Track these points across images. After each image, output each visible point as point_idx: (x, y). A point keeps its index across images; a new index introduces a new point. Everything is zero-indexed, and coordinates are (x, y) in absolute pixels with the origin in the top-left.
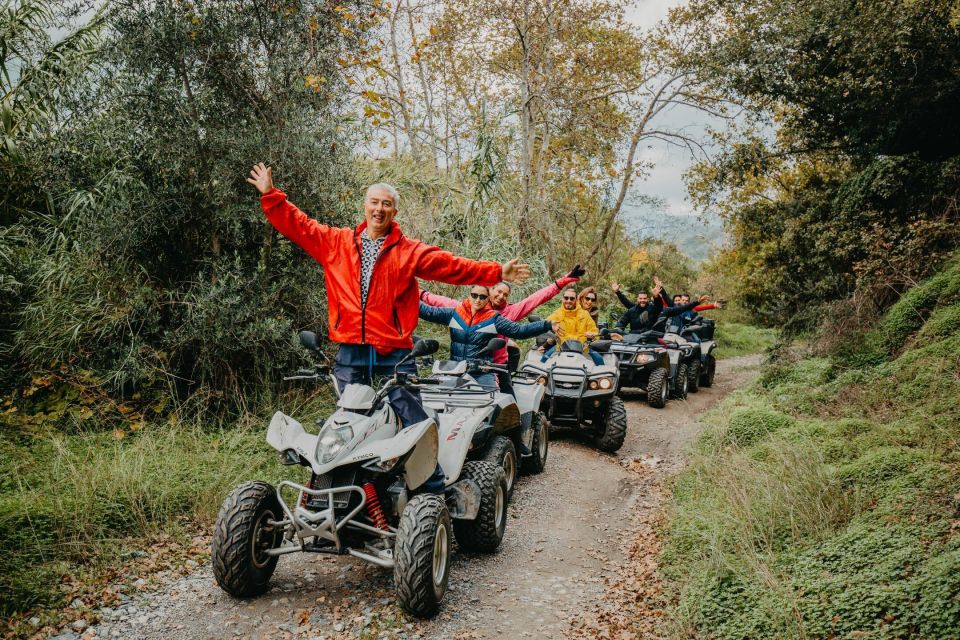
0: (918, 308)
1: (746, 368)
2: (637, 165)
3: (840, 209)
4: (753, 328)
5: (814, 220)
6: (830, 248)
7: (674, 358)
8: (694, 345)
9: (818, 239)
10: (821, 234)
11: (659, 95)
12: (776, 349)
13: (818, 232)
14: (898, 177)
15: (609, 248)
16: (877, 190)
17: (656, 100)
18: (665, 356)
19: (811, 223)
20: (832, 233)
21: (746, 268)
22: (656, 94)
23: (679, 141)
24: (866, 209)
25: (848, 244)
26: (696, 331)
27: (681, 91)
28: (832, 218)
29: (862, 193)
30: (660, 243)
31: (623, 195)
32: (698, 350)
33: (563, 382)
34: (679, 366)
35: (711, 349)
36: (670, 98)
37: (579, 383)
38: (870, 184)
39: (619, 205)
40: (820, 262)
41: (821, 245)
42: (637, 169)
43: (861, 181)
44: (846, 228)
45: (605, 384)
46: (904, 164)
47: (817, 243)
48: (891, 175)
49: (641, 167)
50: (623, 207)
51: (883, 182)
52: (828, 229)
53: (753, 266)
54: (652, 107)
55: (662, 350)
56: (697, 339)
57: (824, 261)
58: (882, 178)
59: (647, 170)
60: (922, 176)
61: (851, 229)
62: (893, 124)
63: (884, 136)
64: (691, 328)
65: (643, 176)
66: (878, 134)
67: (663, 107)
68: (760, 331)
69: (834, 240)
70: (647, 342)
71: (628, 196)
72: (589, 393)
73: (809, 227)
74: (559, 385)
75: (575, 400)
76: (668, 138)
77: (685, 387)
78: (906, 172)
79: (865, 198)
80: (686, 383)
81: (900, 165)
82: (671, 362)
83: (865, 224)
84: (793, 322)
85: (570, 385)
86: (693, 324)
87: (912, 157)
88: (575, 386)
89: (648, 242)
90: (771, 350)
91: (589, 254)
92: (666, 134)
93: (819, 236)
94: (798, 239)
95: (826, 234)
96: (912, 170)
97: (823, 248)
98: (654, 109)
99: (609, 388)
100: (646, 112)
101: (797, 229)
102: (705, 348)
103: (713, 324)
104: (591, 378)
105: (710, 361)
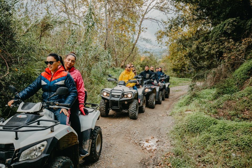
0: (249, 71)
1: (177, 91)
2: (143, 28)
3: (212, 37)
4: (176, 78)
5: (203, 41)
6: (209, 51)
7: (158, 89)
8: (163, 84)
9: (204, 48)
10: (206, 46)
11: (149, 6)
12: (193, 86)
13: (204, 45)
14: (233, 25)
15: (134, 54)
16: (226, 30)
17: (148, 8)
18: (155, 89)
19: (202, 42)
20: (210, 45)
21: (173, 61)
22: (148, 5)
23: (155, 21)
24: (222, 37)
25: (216, 49)
26: (163, 80)
27: (155, 5)
28: (209, 41)
29: (220, 31)
30: (149, 53)
31: (138, 37)
32: (165, 86)
33: (115, 95)
34: (159, 92)
35: (169, 85)
36: (152, 8)
37: (120, 95)
38: (223, 28)
39: (137, 41)
40: (205, 56)
41: (206, 49)
42: (142, 29)
43: (220, 27)
44: (214, 44)
45: (130, 96)
46: (235, 21)
47: (205, 49)
48: (231, 25)
49: (143, 29)
50: (138, 41)
51: (229, 27)
52: (208, 44)
53: (175, 60)
54: (147, 10)
55: (153, 87)
56: (164, 82)
57: (207, 55)
58: (228, 26)
59: (145, 30)
60: (241, 25)
61: (216, 44)
62: (228, 9)
63: (225, 13)
64: (162, 78)
65: (144, 32)
66: (223, 12)
67: (150, 10)
68: (178, 79)
69: (210, 48)
70: (148, 84)
71: (139, 38)
72: (123, 99)
73: (201, 44)
74: (113, 96)
75: (117, 101)
76: (152, 20)
77: (161, 99)
78: (236, 23)
79: (221, 33)
80: (161, 98)
81: (234, 21)
82: (157, 91)
83: (221, 42)
84: (196, 76)
85: (117, 96)
86: (163, 77)
87: (237, 19)
88: (118, 96)
89: (146, 52)
90: (191, 86)
91: (128, 56)
92: (151, 19)
93: (205, 46)
94: (198, 48)
95: (208, 46)
96: (238, 23)
97: (207, 50)
98: (147, 11)
99: (131, 97)
100: (145, 11)
101: (197, 44)
102: (167, 85)
103: (169, 77)
104: (125, 94)
105: (168, 90)
